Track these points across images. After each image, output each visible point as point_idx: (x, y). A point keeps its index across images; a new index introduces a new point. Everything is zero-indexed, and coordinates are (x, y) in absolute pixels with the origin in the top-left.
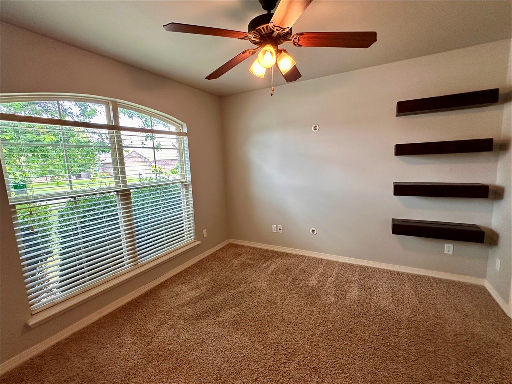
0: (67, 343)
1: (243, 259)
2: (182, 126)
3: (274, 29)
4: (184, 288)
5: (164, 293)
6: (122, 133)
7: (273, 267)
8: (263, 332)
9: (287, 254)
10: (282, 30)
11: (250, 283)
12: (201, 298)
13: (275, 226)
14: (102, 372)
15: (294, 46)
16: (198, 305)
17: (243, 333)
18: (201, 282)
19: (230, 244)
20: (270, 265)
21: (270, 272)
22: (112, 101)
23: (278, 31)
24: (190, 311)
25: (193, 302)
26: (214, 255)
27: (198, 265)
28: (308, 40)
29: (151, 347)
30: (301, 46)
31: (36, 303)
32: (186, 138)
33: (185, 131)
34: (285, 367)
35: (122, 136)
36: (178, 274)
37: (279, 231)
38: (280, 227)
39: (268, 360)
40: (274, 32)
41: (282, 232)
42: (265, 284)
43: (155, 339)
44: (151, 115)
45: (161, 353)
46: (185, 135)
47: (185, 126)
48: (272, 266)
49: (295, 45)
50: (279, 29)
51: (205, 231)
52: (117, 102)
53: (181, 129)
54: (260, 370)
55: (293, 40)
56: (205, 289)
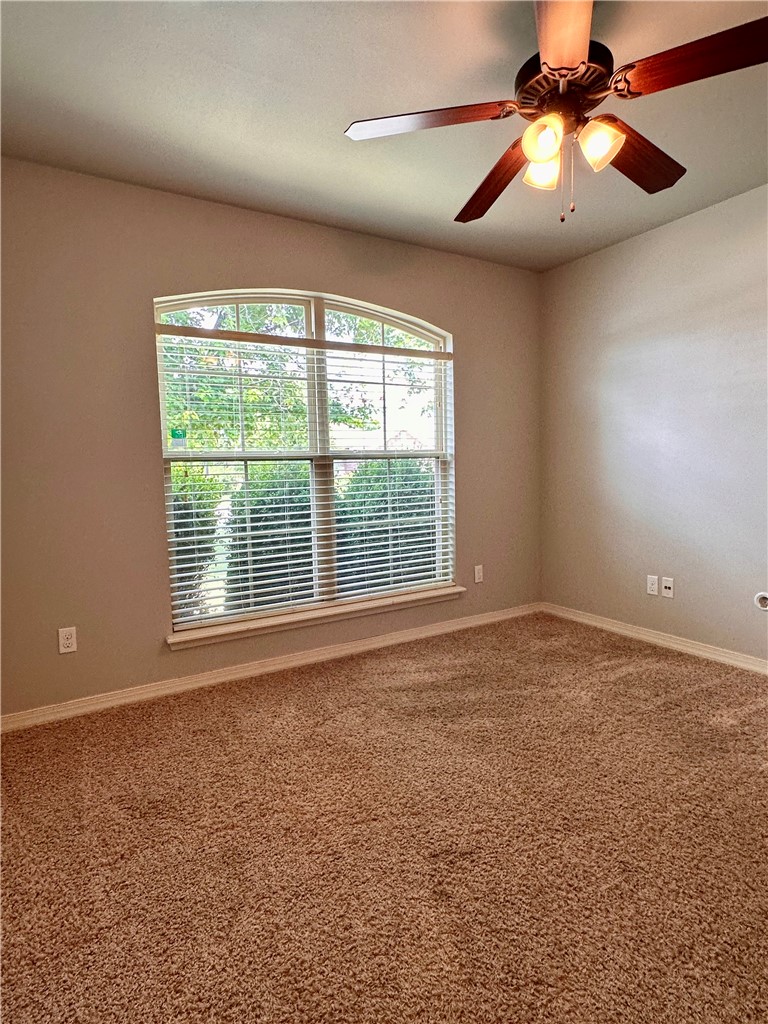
0: (211, 692)
1: (556, 643)
2: (444, 338)
3: (554, 75)
4: (411, 666)
5: (370, 665)
6: (329, 352)
7: (624, 671)
8: (533, 770)
9: (680, 654)
10: (571, 73)
11: (552, 687)
12: (434, 686)
13: (652, 578)
14: (241, 737)
15: (623, 101)
16: (424, 695)
17: (492, 759)
18: (446, 662)
19: (542, 613)
20: (621, 666)
21: (612, 677)
22: (315, 297)
23: (565, 76)
24: (405, 700)
25: (418, 689)
26: (494, 627)
27: (452, 637)
28: (651, 76)
29: (317, 729)
30: (640, 94)
31: (183, 615)
32: (450, 364)
33: (450, 349)
34: (553, 837)
35: (328, 360)
36: (409, 643)
37: (665, 593)
38: (668, 581)
39: (521, 814)
40: (557, 82)
41: (671, 595)
42: (585, 697)
43: (329, 722)
44: (384, 320)
45: (331, 742)
46: (448, 356)
47: (450, 337)
48: (624, 669)
49: (621, 96)
50: (564, 72)
51: (479, 568)
52: (322, 299)
53: (442, 345)
54: (495, 821)
55: (613, 86)
56: (449, 675)
